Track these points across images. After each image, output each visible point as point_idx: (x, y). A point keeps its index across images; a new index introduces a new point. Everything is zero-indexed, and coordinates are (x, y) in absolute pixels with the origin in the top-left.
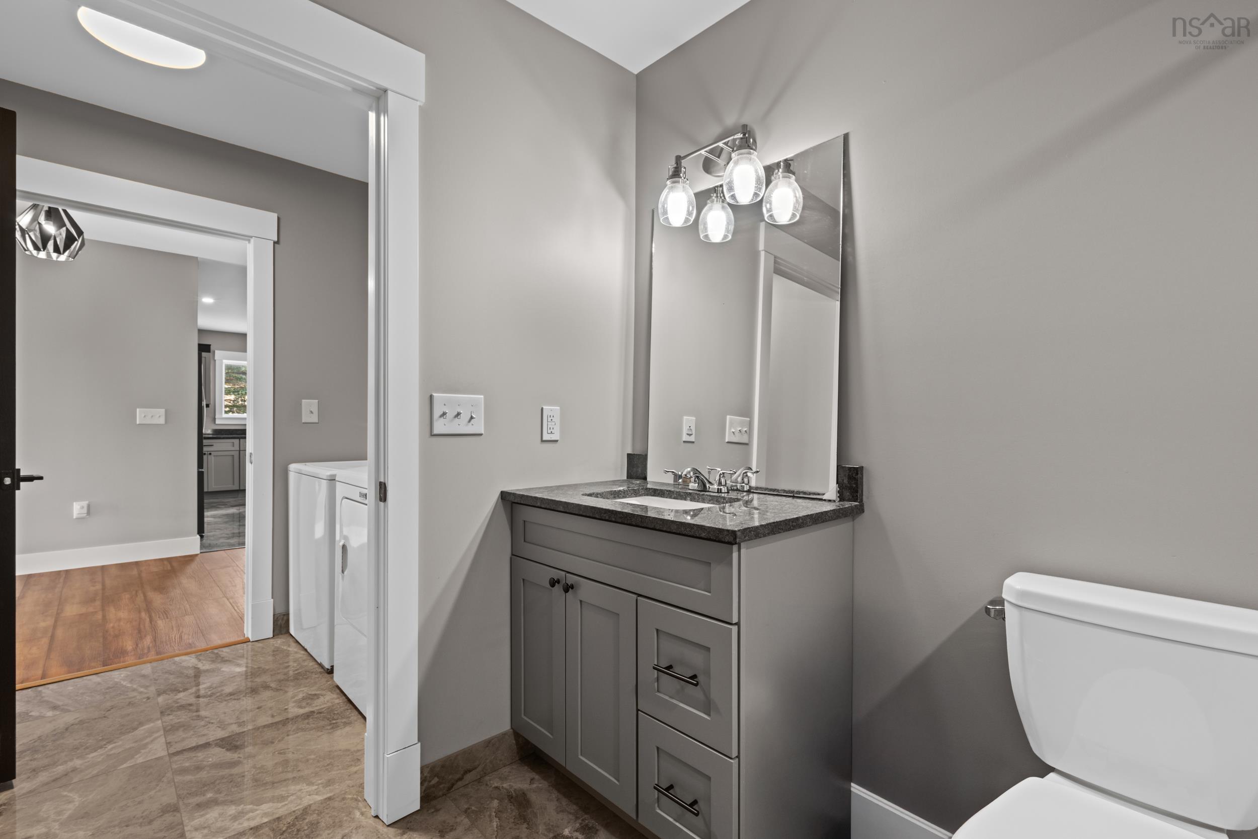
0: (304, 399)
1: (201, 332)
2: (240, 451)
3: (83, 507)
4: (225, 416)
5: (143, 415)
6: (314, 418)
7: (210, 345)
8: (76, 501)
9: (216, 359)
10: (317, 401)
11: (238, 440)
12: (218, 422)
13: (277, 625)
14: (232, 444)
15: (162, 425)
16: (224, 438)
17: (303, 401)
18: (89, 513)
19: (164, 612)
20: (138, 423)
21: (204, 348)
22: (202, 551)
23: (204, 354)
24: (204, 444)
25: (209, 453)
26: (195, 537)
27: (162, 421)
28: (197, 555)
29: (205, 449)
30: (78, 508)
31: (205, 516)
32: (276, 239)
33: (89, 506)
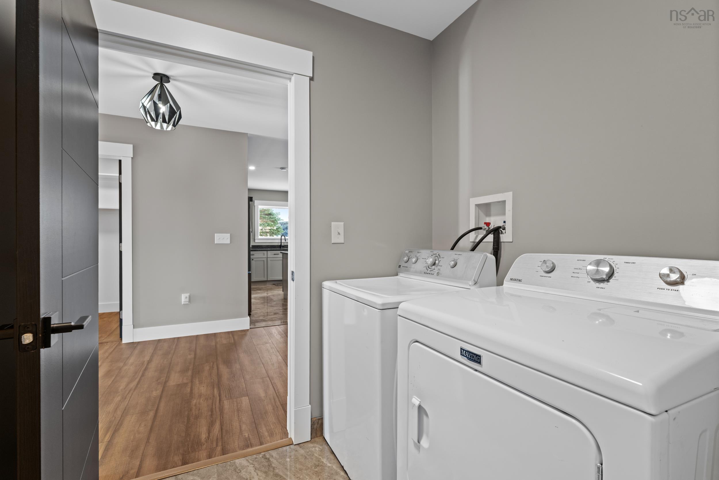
0: (333, 222)
1: (250, 190)
2: (267, 258)
3: (186, 298)
4: (260, 237)
5: (218, 238)
6: (341, 239)
7: (252, 197)
8: (184, 293)
9: (255, 205)
10: (343, 223)
11: (266, 252)
12: (256, 241)
13: (314, 428)
14: (263, 254)
15: (229, 244)
16: (259, 251)
17: (332, 223)
18: (190, 301)
19: (229, 389)
20: (215, 243)
21: (250, 199)
22: (252, 327)
23: (250, 202)
24: (251, 254)
25: (252, 259)
26: (247, 318)
27: (228, 241)
28: (248, 330)
29: (252, 257)
30: (184, 298)
31: (252, 298)
32: (312, 76)
33: (190, 297)
